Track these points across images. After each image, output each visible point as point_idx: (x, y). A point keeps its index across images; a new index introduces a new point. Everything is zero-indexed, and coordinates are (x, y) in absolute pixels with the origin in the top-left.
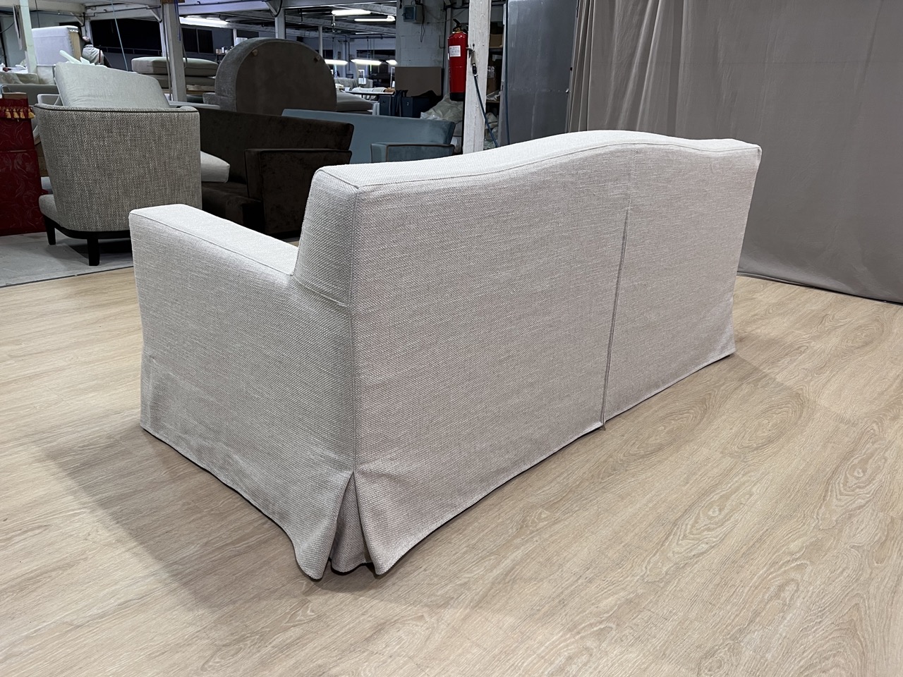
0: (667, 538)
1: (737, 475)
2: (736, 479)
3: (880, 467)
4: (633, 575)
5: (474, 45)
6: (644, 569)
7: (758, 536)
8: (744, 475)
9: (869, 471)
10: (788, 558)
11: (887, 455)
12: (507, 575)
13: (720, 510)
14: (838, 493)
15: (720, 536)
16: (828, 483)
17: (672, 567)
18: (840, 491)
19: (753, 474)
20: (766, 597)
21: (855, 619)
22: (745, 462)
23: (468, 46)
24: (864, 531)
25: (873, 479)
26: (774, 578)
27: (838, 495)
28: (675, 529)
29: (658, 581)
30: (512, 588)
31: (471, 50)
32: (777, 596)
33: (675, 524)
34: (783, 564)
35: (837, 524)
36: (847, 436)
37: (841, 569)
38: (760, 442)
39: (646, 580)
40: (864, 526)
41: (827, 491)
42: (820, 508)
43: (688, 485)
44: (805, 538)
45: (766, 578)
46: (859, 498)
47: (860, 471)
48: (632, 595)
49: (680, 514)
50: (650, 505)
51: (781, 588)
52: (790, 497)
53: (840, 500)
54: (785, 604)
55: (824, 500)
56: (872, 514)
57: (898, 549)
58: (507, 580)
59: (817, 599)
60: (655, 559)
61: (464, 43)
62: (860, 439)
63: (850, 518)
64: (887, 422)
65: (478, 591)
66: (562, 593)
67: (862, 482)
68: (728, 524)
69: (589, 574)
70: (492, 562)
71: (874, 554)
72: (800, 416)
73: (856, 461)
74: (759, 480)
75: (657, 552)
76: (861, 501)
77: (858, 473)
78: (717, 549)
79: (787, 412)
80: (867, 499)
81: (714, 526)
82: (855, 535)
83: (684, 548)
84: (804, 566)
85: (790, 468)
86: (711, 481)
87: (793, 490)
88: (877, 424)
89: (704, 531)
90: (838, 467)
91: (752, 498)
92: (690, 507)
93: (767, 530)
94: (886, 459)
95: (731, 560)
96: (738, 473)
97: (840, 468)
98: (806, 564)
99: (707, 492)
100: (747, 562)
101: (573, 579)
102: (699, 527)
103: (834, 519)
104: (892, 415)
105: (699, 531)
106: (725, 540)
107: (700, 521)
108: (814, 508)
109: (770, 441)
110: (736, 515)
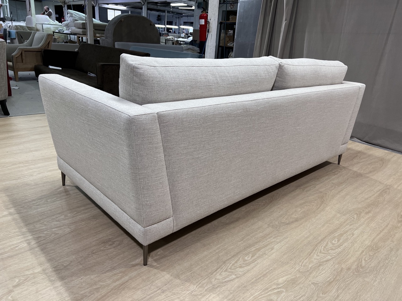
0: (216, 270)
1: (270, 238)
2: (269, 240)
3: (348, 239)
4: (187, 290)
5: (210, 19)
6: (195, 287)
7: (265, 273)
8: (274, 238)
9: (341, 241)
10: (275, 287)
11: (355, 232)
12: (122, 285)
13: (252, 257)
14: (319, 250)
15: (245, 271)
16: (316, 245)
17: (211, 287)
18: (321, 250)
19: (279, 238)
22: (278, 231)
23: (207, 20)
24: (323, 275)
25: (341, 246)
26: (261, 298)
27: (319, 253)
28: (223, 265)
29: (199, 295)
30: (120, 293)
33: (224, 262)
34: (270, 290)
35: (311, 269)
36: (338, 220)
37: (301, 296)
38: (292, 220)
40: (324, 271)
41: (313, 250)
42: (306, 259)
43: (243, 241)
44: (289, 276)
46: (329, 255)
47: (337, 240)
49: (230, 257)
50: (217, 251)
52: (292, 252)
53: (318, 255)
55: (310, 255)
56: (332, 265)
57: (337, 287)
58: (120, 288)
60: (204, 282)
61: (206, 18)
62: (344, 222)
63: (319, 266)
64: (363, 214)
65: (102, 293)
66: (145, 297)
67: (335, 247)
68: (252, 265)
69: (165, 288)
70: (119, 277)
71: (323, 289)
72: (319, 208)
73: (336, 235)
74: (280, 242)
75: (207, 278)
76: (329, 257)
77: (335, 241)
78: (239, 279)
79: (313, 205)
80: (333, 257)
81: (245, 265)
82: (317, 276)
83: (222, 277)
84: (281, 292)
85: (300, 236)
86: (255, 240)
87: (296, 248)
88: (357, 215)
89: (238, 268)
90: (326, 237)
91: (272, 251)
92: (237, 253)
93: (271, 270)
94: (353, 234)
95: (244, 286)
96: (271, 237)
97: (327, 238)
98: (283, 291)
99: (250, 246)
100: (252, 288)
101: (155, 290)
102: (236, 265)
103: (310, 266)
104: (367, 211)
105: (235, 267)
106: (246, 274)
107: (238, 262)
108: (302, 259)
109: (297, 220)
110: (259, 260)
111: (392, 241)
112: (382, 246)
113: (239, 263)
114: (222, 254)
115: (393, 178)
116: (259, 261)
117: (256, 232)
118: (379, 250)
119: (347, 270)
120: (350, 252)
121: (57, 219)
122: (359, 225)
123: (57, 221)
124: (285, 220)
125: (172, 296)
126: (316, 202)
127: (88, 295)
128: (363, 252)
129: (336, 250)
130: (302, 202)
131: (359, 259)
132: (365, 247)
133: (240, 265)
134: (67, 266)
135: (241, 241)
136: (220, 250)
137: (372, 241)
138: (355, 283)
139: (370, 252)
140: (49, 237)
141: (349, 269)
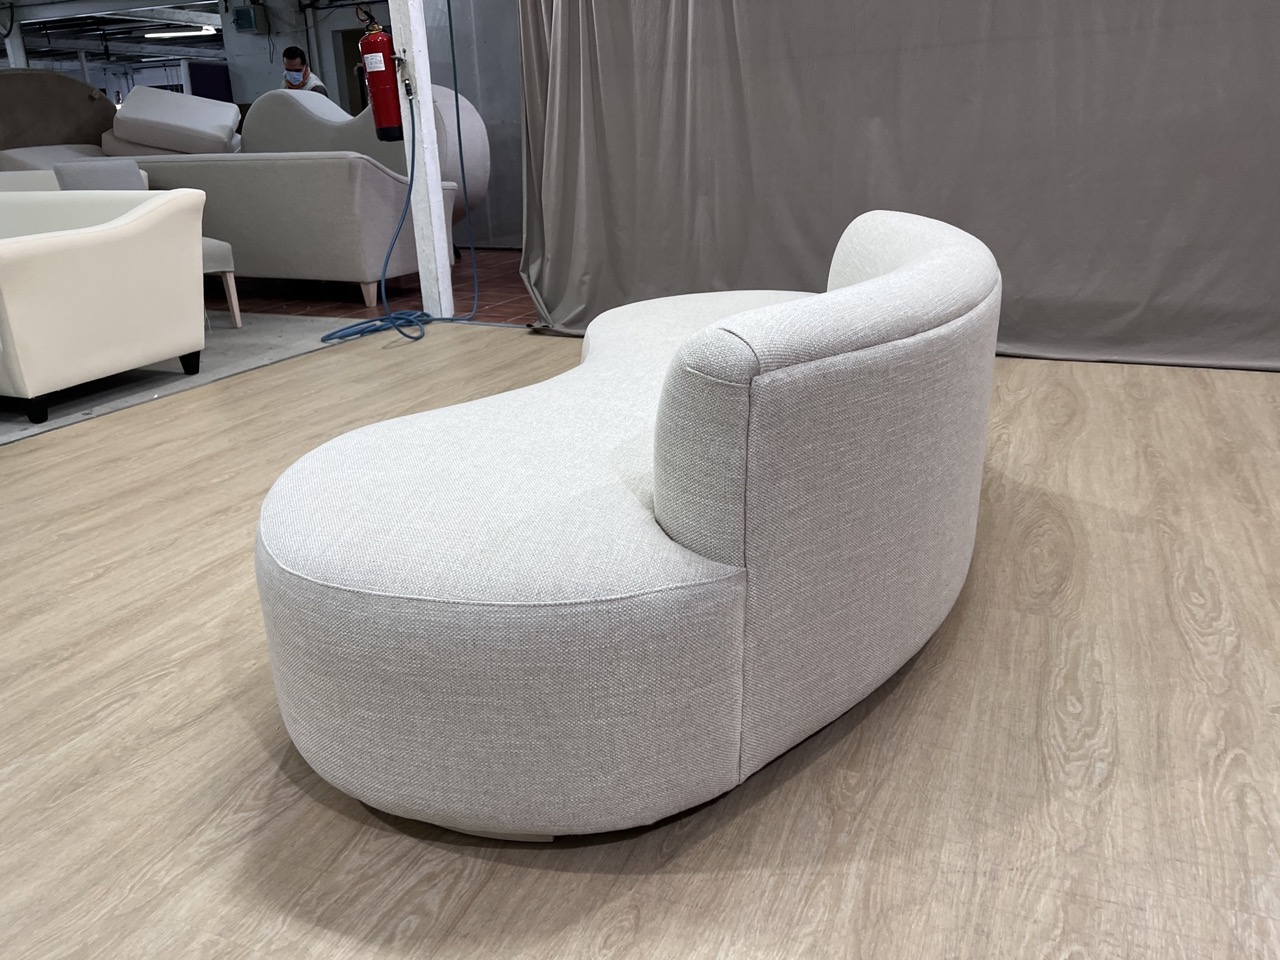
0: (1045, 766)
1: (1059, 640)
2: (1064, 646)
3: (1213, 583)
4: (1045, 847)
5: (404, 51)
6: (1051, 830)
7: (1154, 727)
8: (1069, 637)
9: (1206, 594)
10: (1215, 752)
11: (1208, 565)
13: (1080, 700)
14: (1194, 632)
15: (1109, 743)
16: (1174, 622)
17: (1085, 814)
18: (1196, 630)
19: (1078, 632)
20: (1235, 825)
22: (1055, 617)
23: (394, 54)
25: (1220, 604)
26: (1221, 790)
27: (1199, 637)
28: (1045, 748)
29: (1084, 846)
30: (890, 931)
31: (400, 60)
32: (1245, 817)
33: (1039, 740)
34: (1215, 764)
35: (1230, 681)
36: (1144, 549)
38: (1052, 581)
39: (1067, 850)
40: (1261, 674)
41: (1181, 634)
43: (1011, 671)
44: (1210, 714)
45: (1212, 793)
46: (1225, 635)
47: (1196, 594)
48: (1068, 883)
49: (1033, 722)
50: (986, 718)
51: (1241, 804)
52: (1146, 656)
53: (1206, 644)
54: (1265, 829)
55: (1189, 650)
56: (1257, 654)
60: (1053, 808)
61: (388, 48)
62: (1161, 549)
63: (1237, 667)
64: (1173, 519)
66: (968, 913)
67: (1212, 612)
68: (1105, 721)
69: (984, 866)
72: (1071, 532)
73: (1182, 583)
74: (1092, 641)
75: (1048, 795)
76: (1231, 640)
77: (1197, 598)
78: (1121, 767)
79: (1052, 530)
80: (1236, 634)
81: (1091, 729)
82: (1263, 691)
83: (1079, 778)
84: (1241, 758)
85: (1115, 612)
86: (1036, 657)
87: (1144, 644)
88: (1165, 524)
89: (1083, 740)
90: (1167, 596)
91: (1105, 671)
92: (1039, 706)
93: (1158, 716)
94: (1210, 570)
95: (1150, 777)
96: (1059, 635)
97: (1172, 597)
98: (1242, 755)
99: (1043, 676)
100: (1172, 775)
101: (967, 883)
102: (1072, 737)
104: (1171, 508)
105: (1077, 742)
106: (1120, 748)
107: (1067, 727)
108: (1187, 665)
109: (1062, 577)
110: (1104, 702)
113: (1072, 729)
114: (1005, 720)
115: (1129, 419)
116: (1106, 705)
117: (1015, 638)
122: (1196, 546)
124: (1037, 585)
125: (1030, 878)
126: (1047, 520)
129: (1223, 617)
132: (1266, 590)
133: (1079, 731)
135: (1007, 673)
136: (988, 712)
137: (1261, 572)
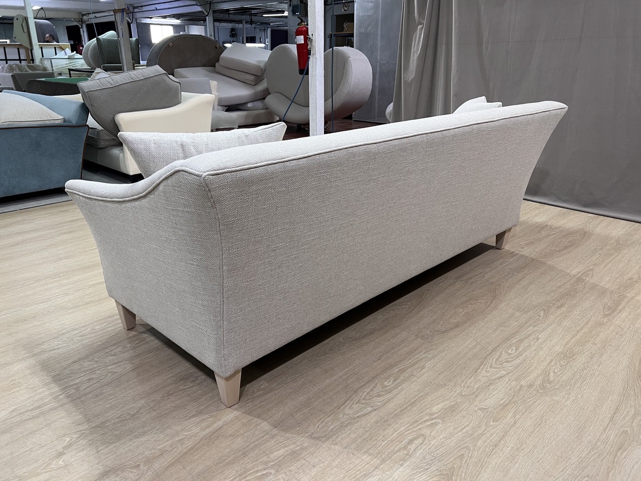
0: (345, 403)
1: (419, 353)
2: (417, 356)
3: (530, 345)
4: (306, 432)
5: (312, 35)
6: (316, 427)
7: (413, 400)
8: (424, 353)
9: (520, 349)
10: (427, 418)
11: (540, 336)
12: (214, 433)
13: (394, 381)
14: (489, 365)
15: (385, 401)
16: (485, 358)
17: (338, 425)
18: (491, 364)
19: (431, 352)
20: (396, 449)
21: (455, 466)
22: (430, 342)
23: (308, 36)
24: (495, 396)
25: (521, 355)
26: (409, 434)
27: (489, 368)
28: (354, 396)
29: (322, 437)
30: (213, 443)
31: (310, 39)
32: (405, 448)
33: (356, 391)
34: (421, 423)
35: (477, 390)
36: (517, 321)
37: (463, 426)
38: (450, 326)
39: (313, 436)
40: (496, 392)
41: (481, 365)
42: (470, 378)
43: (380, 361)
44: (447, 402)
45: (403, 433)
46: (503, 370)
47: (514, 348)
48: (298, 448)
49: (363, 384)
50: (344, 377)
51: (411, 442)
52: (451, 370)
53: (488, 372)
54: (408, 455)
55: (476, 372)
56: (507, 383)
57: (514, 411)
58: (213, 437)
59: (434, 450)
60: (328, 419)
61: (306, 33)
62: (526, 323)
63: (489, 386)
64: (552, 310)
65: (188, 445)
66: (248, 446)
67: (512, 358)
68: (395, 392)
70: (208, 423)
71: (494, 415)
72: (489, 306)
73: (514, 341)
74: (433, 357)
75: (332, 414)
76: (504, 373)
77: (512, 350)
78: (377, 412)
79: (480, 303)
80: (509, 371)
81: (384, 393)
82: (487, 399)
83: (354, 411)
84: (436, 424)
85: (462, 347)
86: (398, 358)
87: (456, 365)
88: (545, 311)
89: (375, 397)
90: (498, 346)
91: (422, 371)
92: (373, 378)
93: (422, 396)
94: (538, 339)
95: (384, 420)
96: (421, 351)
97: (500, 346)
98: (439, 423)
99: (391, 366)
100: (395, 421)
101: (261, 435)
102: (372, 394)
103: (476, 387)
104: (559, 304)
105: (371, 397)
106: (387, 404)
107: (375, 389)
108: (465, 379)
109: (457, 326)
110: (404, 384)
111: (594, 344)
112: (579, 352)
113: (375, 392)
114: (351, 380)
115: (599, 254)
116: (404, 386)
117: (400, 347)
118: (574, 357)
119: (528, 387)
120: (533, 363)
121: (113, 353)
122: (547, 325)
123: (112, 355)
124: (439, 327)
125: (286, 442)
126: (485, 298)
127: (170, 450)
128: (552, 361)
129: (514, 361)
130: (465, 299)
131: (546, 372)
132: (554, 355)
133: (377, 393)
134: (135, 414)
135: (377, 361)
136: (348, 375)
137: (565, 345)
138: (538, 405)
139: (561, 361)
140: (104, 378)
141: (530, 386)
